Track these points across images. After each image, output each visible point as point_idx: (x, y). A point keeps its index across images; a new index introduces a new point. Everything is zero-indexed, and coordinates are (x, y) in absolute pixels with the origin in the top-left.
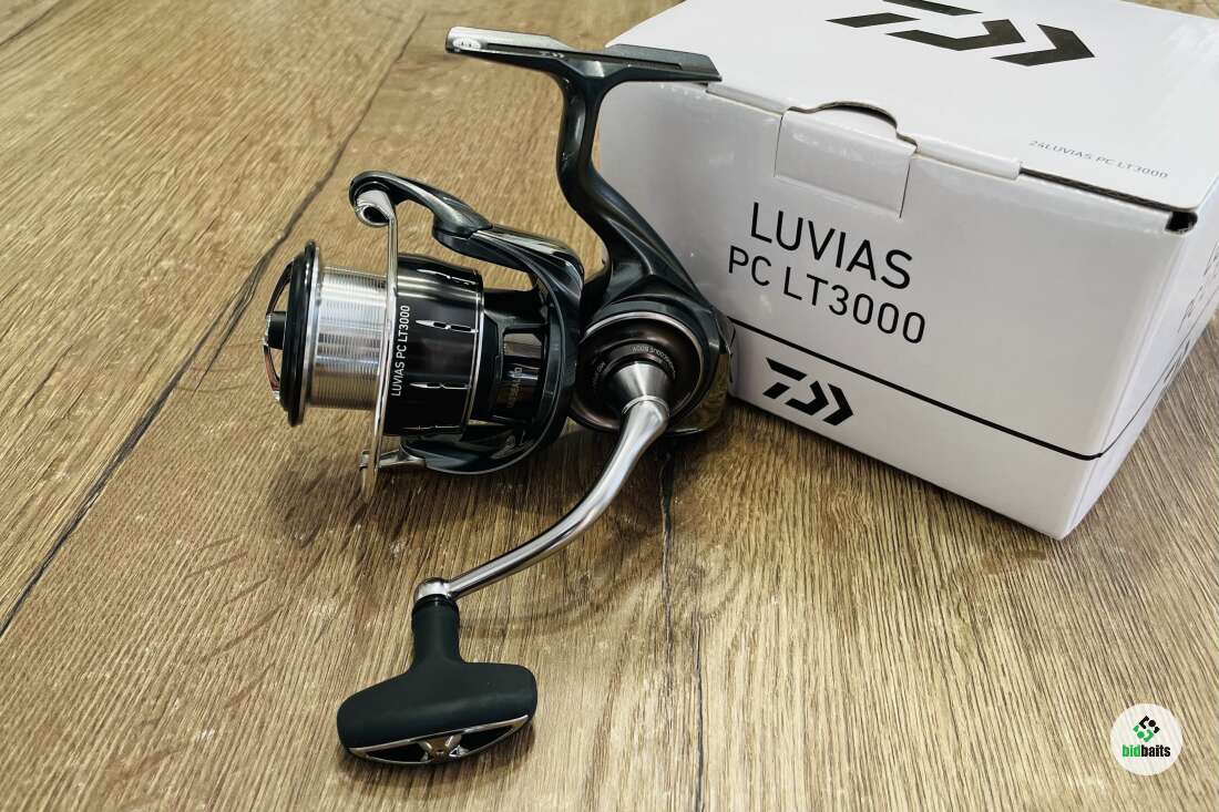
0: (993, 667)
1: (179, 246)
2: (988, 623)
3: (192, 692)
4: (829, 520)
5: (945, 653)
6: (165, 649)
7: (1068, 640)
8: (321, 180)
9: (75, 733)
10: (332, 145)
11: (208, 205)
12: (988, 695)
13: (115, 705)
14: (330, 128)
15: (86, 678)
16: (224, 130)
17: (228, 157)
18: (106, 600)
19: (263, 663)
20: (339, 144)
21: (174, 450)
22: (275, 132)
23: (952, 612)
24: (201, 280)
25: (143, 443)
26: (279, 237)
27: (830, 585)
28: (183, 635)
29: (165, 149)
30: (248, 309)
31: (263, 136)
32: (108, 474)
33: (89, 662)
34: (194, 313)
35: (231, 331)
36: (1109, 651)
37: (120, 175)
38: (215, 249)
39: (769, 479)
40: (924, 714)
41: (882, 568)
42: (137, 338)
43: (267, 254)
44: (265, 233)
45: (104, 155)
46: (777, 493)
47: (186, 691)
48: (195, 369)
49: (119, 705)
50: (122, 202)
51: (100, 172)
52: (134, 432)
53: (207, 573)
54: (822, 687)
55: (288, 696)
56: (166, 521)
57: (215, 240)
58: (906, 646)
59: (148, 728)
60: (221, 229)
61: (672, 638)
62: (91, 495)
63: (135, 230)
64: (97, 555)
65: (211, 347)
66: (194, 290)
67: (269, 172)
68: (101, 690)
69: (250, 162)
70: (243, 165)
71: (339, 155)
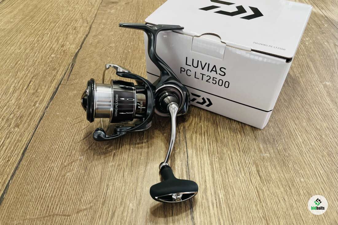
1: (55, 51)
3: (77, 149)
6: (69, 141)
8: (87, 34)
9: (52, 159)
10: (88, 25)
11: (60, 41)
13: (60, 153)
14: (87, 21)
16: (61, 22)
17: (63, 29)
20: (90, 25)
21: (63, 98)
22: (74, 23)
24: (62, 59)
26: (79, 48)
28: (73, 138)
29: (47, 28)
30: (75, 66)
31: (71, 24)
32: (49, 104)
33: (53, 144)
34: (62, 67)
35: (71, 71)
37: (37, 35)
38: (64, 52)
42: (49, 73)
44: (76, 47)
45: (32, 29)
47: (76, 149)
48: (64, 80)
49: (61, 153)
50: (39, 41)
51: (32, 34)
52: (53, 95)
53: (76, 124)
56: (64, 114)
57: (64, 50)
59: (68, 157)
60: (65, 47)
62: (46, 109)
63: (43, 48)
64: (50, 122)
65: (67, 75)
66: (61, 62)
67: (74, 32)
68: (56, 150)
69: (69, 30)
70: (67, 31)
71: (90, 28)
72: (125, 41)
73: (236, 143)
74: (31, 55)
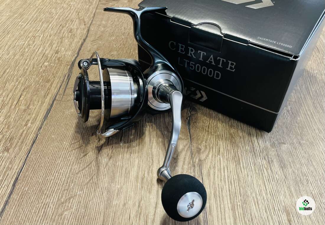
0: (274, 172)
1: (49, 59)
2: (272, 161)
3: (75, 182)
4: (231, 135)
5: (262, 169)
7: (292, 165)
8: (84, 38)
10: (86, 27)
11: (54, 46)
12: (273, 179)
14: (84, 22)
15: (47, 179)
16: (54, 22)
17: (57, 31)
18: (48, 158)
19: (92, 174)
20: (88, 27)
21: (58, 117)
22: (69, 23)
23: (263, 159)
24: (57, 68)
25: (50, 116)
26: (76, 56)
27: (233, 152)
29: (39, 29)
30: (71, 77)
31: (66, 25)
33: (47, 175)
34: (56, 78)
35: (67, 84)
36: (302, 168)
37: (27, 37)
38: (59, 59)
39: (215, 124)
40: (258, 184)
41: (245, 147)
42: (42, 86)
43: (74, 60)
44: (72, 55)
45: (22, 30)
46: (217, 128)
48: (60, 95)
49: (57, 185)
50: (30, 45)
51: (22, 36)
52: (47, 113)
53: (74, 151)
54: (233, 178)
55: (100, 182)
56: (60, 137)
57: (58, 57)
58: (253, 167)
60: (59, 53)
61: (194, 166)
63: (35, 54)
65: (63, 88)
66: (55, 72)
67: (69, 36)
70: (62, 33)
71: (88, 30)
72: (129, 48)
73: (261, 183)
74: (21, 62)
